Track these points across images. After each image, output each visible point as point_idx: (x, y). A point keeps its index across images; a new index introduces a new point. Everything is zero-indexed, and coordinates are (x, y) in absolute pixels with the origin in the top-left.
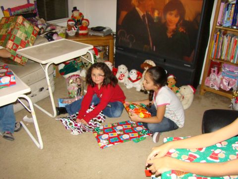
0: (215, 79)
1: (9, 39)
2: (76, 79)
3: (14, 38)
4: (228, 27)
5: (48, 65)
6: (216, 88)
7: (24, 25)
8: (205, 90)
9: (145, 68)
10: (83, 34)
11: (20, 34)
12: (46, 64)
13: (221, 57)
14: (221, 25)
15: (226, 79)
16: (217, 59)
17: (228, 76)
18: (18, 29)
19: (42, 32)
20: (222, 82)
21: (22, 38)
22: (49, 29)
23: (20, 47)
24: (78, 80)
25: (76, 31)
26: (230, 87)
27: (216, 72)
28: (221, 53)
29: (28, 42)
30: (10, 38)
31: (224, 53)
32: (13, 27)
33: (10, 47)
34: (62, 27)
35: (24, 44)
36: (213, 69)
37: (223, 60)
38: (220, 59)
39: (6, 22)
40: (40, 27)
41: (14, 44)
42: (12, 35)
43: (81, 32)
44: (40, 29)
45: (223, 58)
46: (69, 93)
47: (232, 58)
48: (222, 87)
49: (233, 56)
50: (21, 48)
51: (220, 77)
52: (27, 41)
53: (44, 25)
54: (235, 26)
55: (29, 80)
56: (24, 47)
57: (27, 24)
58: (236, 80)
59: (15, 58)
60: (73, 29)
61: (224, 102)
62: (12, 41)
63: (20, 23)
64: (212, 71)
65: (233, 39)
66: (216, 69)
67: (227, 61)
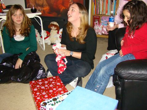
0: (98, 28)
6: (100, 34)
9: (51, 28)
13: (99, 13)
15: (105, 27)
16: (97, 14)
17: (106, 24)
20: (103, 30)
27: (98, 24)
28: (99, 10)
31: (101, 10)
36: (95, 23)
37: (101, 14)
38: (99, 14)
47: (107, 12)
48: (103, 33)
49: (107, 11)
51: (101, 26)
64: (95, 24)
66: (97, 22)
67: (103, 15)
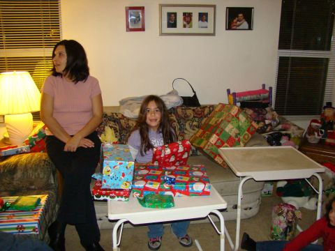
1: (214, 133)
2: (288, 211)
3: (221, 132)
5: (244, 180)
7: (238, 118)
10: (330, 145)
11: (230, 129)
12: (244, 177)
18: (229, 122)
19: (268, 130)
21: (231, 134)
22: (280, 127)
23: (226, 144)
24: (290, 213)
25: (320, 137)
29: (239, 140)
30: (215, 131)
32: (223, 118)
33: (213, 143)
34: (299, 128)
35: (232, 142)
39: (220, 110)
40: (267, 122)
41: (218, 139)
42: (218, 127)
44: (267, 126)
46: (272, 229)
50: (227, 147)
52: (237, 139)
53: (275, 120)
55: (222, 190)
56: (231, 146)
57: (242, 118)
59: (215, 157)
60: (316, 134)
62: (218, 135)
63: (234, 114)
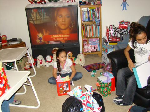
0: (88, 48)
4: (87, 22)
6: (90, 52)
8: (85, 55)
9: (54, 52)
14: (84, 21)
15: (93, 46)
17: (93, 44)
20: (91, 48)
26: (96, 49)
28: (87, 34)
31: (89, 34)
36: (84, 44)
37: (89, 37)
38: (88, 37)
43: (3, 44)
45: (89, 36)
47: (93, 35)
48: (92, 51)
51: (90, 46)
54: (90, 20)
58: (97, 45)
61: (95, 57)
65: (91, 26)
66: (86, 43)
67: (91, 37)
